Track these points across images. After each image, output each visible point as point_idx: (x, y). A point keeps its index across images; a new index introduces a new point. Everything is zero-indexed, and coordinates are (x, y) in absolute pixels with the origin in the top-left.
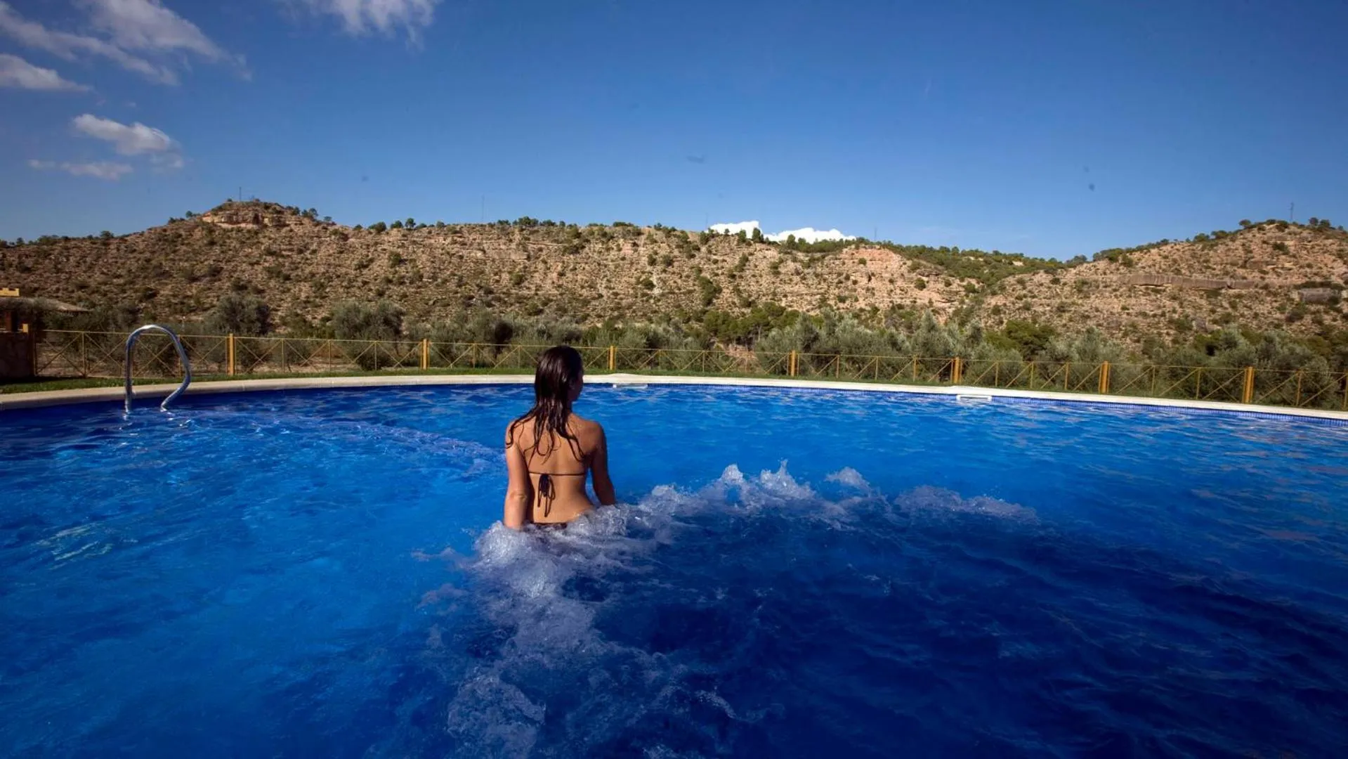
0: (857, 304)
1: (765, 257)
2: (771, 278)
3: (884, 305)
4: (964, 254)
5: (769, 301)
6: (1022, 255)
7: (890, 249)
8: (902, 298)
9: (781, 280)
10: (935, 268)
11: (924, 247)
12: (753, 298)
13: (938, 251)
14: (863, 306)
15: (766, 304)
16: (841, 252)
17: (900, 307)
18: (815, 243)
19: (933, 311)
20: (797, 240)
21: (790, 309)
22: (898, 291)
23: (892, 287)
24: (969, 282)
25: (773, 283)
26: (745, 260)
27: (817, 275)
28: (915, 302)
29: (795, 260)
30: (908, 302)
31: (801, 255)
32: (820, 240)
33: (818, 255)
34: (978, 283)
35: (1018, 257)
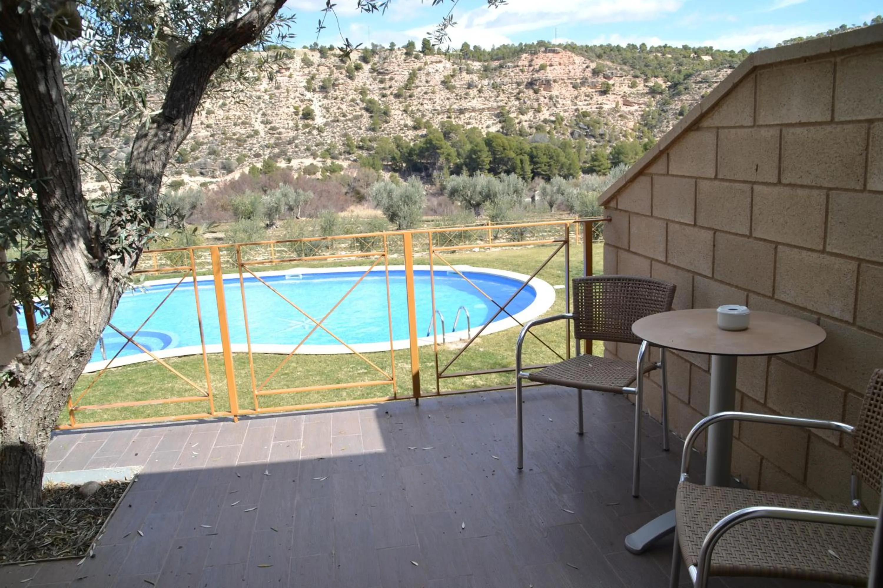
0: (540, 114)
1: (437, 71)
2: (445, 94)
3: (568, 116)
4: (654, 50)
5: (446, 119)
6: (711, 48)
7: (573, 52)
8: (587, 105)
9: (457, 95)
10: (621, 69)
11: (609, 45)
12: (427, 118)
13: (625, 49)
14: (548, 118)
15: (442, 124)
16: (519, 58)
17: (585, 114)
18: (493, 49)
19: (620, 116)
20: (472, 48)
21: (469, 127)
22: (583, 98)
23: (576, 93)
24: (656, 83)
25: (448, 99)
26: (413, 76)
27: (495, 86)
28: (601, 108)
29: (469, 72)
30: (593, 108)
31: (477, 65)
32: (497, 46)
33: (496, 64)
34: (665, 82)
35: (708, 51)
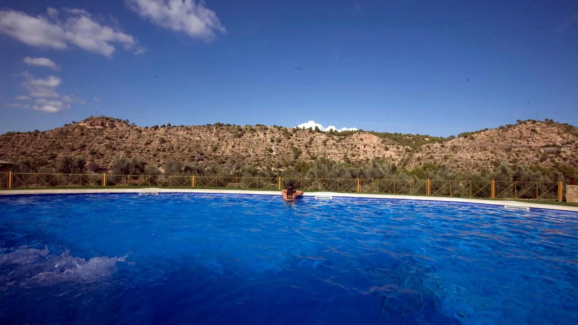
0: (360, 157)
1: (320, 138)
2: (323, 147)
3: (371, 158)
4: (404, 136)
5: (322, 157)
6: (428, 136)
7: (373, 134)
8: (379, 155)
9: (327, 148)
10: (392, 142)
11: (387, 133)
12: (315, 156)
13: (393, 135)
14: (363, 158)
15: (321, 158)
16: (352, 136)
17: (378, 158)
18: (341, 132)
19: (392, 160)
20: (334, 131)
21: (331, 160)
22: (377, 152)
23: (374, 150)
24: (407, 148)
25: (324, 149)
26: (312, 139)
27: (343, 146)
28: (384, 156)
29: (333, 139)
30: (381, 156)
31: (335, 137)
32: (343, 131)
33: (343, 137)
34: (411, 147)
35: (427, 136)
